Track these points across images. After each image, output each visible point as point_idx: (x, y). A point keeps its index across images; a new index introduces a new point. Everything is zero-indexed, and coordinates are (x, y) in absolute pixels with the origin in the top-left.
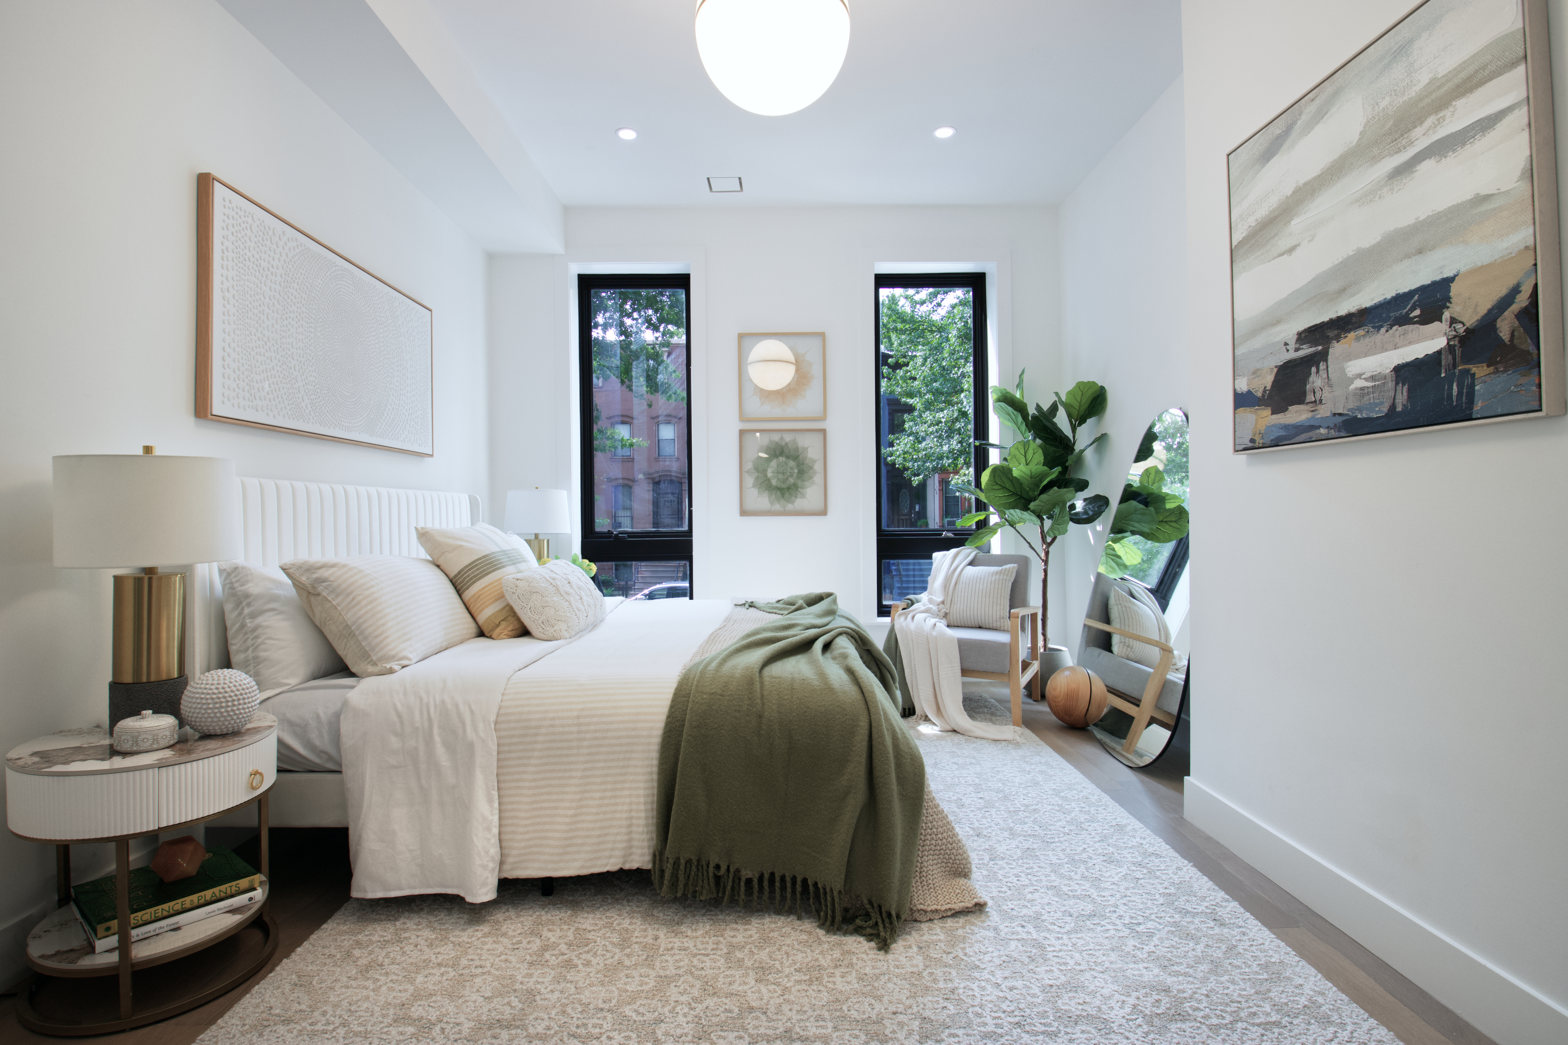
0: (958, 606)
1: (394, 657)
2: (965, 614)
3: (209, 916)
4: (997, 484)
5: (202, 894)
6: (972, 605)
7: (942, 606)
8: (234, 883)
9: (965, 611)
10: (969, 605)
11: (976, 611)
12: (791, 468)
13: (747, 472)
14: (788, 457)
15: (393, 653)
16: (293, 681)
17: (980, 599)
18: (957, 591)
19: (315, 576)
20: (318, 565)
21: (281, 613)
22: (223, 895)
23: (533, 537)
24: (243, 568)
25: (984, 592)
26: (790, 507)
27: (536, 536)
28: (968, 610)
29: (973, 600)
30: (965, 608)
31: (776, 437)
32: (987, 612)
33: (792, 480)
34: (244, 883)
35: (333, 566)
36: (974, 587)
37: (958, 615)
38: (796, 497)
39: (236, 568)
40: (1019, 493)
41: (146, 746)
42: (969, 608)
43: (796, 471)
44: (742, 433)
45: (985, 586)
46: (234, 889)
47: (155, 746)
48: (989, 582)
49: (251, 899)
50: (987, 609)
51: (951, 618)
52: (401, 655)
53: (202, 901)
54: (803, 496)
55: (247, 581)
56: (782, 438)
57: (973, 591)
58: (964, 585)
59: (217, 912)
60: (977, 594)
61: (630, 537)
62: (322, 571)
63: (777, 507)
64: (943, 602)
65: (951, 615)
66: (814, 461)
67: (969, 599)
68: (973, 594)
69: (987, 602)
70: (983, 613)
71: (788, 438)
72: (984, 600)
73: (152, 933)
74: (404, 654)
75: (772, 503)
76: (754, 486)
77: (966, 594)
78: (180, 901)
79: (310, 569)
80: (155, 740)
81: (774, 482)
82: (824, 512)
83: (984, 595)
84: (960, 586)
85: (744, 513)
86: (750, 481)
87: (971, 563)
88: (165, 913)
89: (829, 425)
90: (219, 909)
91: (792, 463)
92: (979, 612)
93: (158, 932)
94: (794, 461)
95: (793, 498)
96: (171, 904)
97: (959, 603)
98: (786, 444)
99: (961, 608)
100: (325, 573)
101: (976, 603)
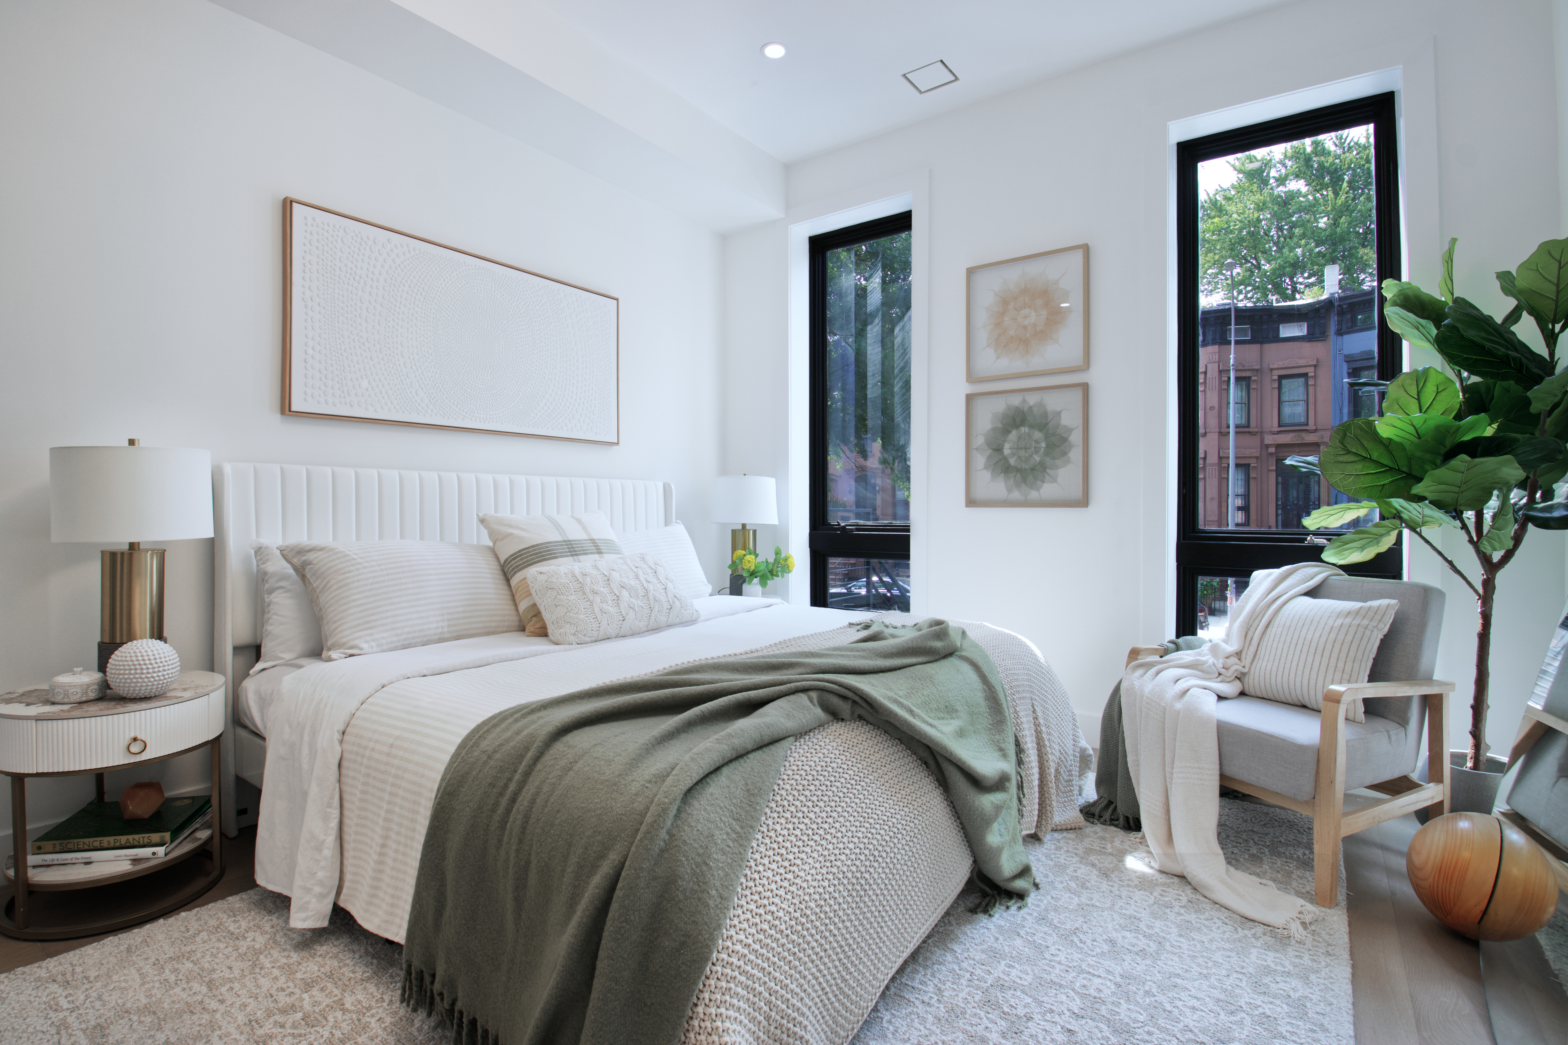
0: (1264, 664)
1: (344, 644)
2: (1273, 679)
3: (117, 859)
4: (1349, 452)
5: (118, 838)
6: (1288, 666)
7: (1234, 660)
8: (147, 835)
9: (1274, 673)
10: (1282, 665)
11: (1292, 675)
12: (1037, 442)
13: (977, 449)
14: (1031, 427)
15: (344, 640)
16: (287, 656)
17: (1303, 657)
18: (1266, 638)
19: (304, 558)
20: (308, 548)
21: (288, 591)
22: (136, 843)
23: (740, 527)
24: (266, 548)
25: (1314, 645)
26: (1034, 495)
27: (744, 526)
28: (1280, 673)
29: (1290, 657)
30: (1275, 669)
31: (1015, 401)
32: (1312, 682)
33: (1037, 458)
34: (155, 837)
35: (321, 549)
36: (1296, 635)
37: (1262, 679)
38: (1043, 482)
39: (260, 548)
40: (1405, 469)
41: (59, 698)
42: (1281, 669)
43: (1043, 445)
44: (970, 398)
45: (1317, 635)
46: (146, 840)
47: (66, 700)
48: (1327, 629)
49: (154, 854)
50: (1314, 676)
51: (1251, 682)
52: (352, 643)
53: (118, 844)
54: (1054, 480)
55: (268, 560)
56: (1024, 401)
57: (1294, 642)
58: (1280, 630)
59: (123, 858)
60: (1299, 647)
61: (857, 530)
62: (311, 553)
63: (1016, 495)
64: (1238, 654)
65: (1251, 677)
66: (1070, 430)
67: (1284, 655)
68: (1293, 647)
69: (1316, 663)
70: (1305, 682)
71: (1032, 399)
72: (1310, 659)
73: (69, 861)
74: (356, 642)
75: (1009, 490)
76: (986, 468)
77: (1280, 646)
78: (99, 839)
79: (301, 551)
80: (66, 695)
81: (1012, 461)
82: (1083, 501)
83: (1312, 650)
84: (1274, 630)
85: (971, 502)
86: (980, 460)
87: (1312, 593)
88: (86, 847)
89: (1096, 377)
90: (126, 856)
91: (1038, 435)
92: (1298, 679)
93: (74, 861)
94: (1040, 431)
95: (1039, 483)
96: (92, 840)
97: (1266, 658)
98: (1030, 408)
99: (1269, 668)
100: (310, 556)
101: (1295, 663)
